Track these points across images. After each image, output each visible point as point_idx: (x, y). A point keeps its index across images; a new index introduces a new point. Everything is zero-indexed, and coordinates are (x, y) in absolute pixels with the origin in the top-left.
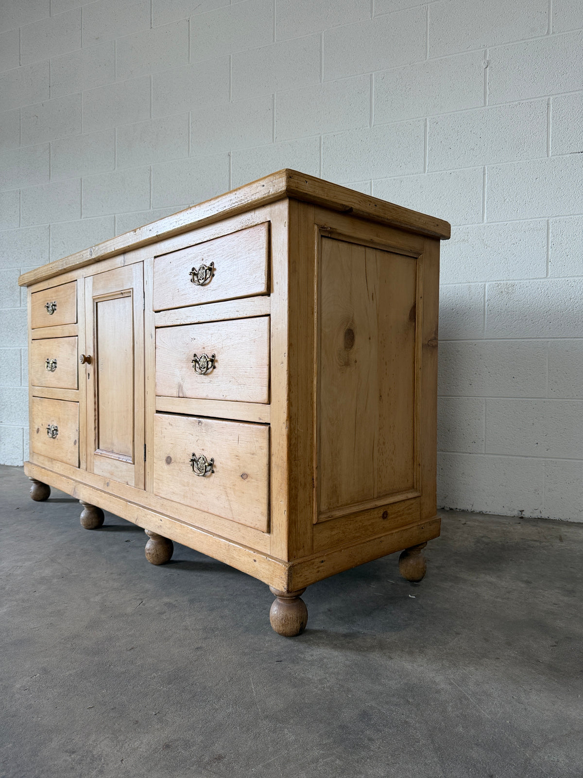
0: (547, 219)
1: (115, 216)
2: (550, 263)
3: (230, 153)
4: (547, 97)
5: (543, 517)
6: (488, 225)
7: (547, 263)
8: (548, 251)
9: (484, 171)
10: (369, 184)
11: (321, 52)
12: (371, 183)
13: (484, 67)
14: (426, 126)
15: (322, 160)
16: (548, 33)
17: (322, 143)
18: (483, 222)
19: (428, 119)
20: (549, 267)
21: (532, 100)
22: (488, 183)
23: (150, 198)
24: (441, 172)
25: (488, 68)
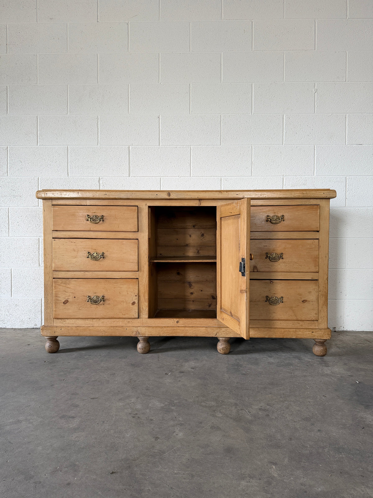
0: (345, 176)
1: (68, 147)
2: (347, 200)
3: (160, 116)
4: (345, 114)
5: (344, 330)
6: (317, 177)
7: (346, 200)
8: (346, 193)
9: (314, 148)
10: (250, 147)
11: (221, 64)
12: (252, 146)
13: (314, 92)
14: (283, 119)
15: (222, 129)
16: (346, 81)
17: (222, 119)
18: (314, 175)
19: (284, 115)
20: (347, 201)
21: (338, 114)
22: (316, 154)
23: (98, 138)
24: (292, 146)
25: (316, 93)
